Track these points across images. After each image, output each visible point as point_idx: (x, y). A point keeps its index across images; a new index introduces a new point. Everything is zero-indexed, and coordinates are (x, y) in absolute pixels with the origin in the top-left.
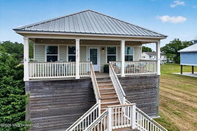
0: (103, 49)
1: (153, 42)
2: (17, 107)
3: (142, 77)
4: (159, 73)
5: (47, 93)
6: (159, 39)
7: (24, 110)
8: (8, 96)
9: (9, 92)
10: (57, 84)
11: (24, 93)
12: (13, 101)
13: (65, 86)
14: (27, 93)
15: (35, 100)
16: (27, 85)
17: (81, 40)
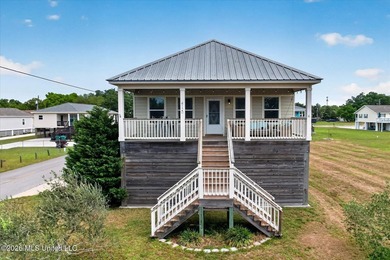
0: (229, 101)
1: (301, 90)
2: (111, 170)
3: (278, 143)
4: (309, 138)
5: (144, 157)
6: (310, 85)
7: (120, 175)
8: (101, 157)
9: (103, 153)
10: (157, 147)
11: (119, 155)
12: (106, 162)
13: (167, 150)
14: (122, 156)
15: (131, 165)
16: (122, 145)
17: (187, 90)
